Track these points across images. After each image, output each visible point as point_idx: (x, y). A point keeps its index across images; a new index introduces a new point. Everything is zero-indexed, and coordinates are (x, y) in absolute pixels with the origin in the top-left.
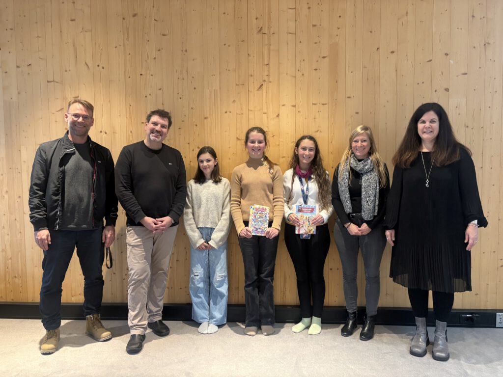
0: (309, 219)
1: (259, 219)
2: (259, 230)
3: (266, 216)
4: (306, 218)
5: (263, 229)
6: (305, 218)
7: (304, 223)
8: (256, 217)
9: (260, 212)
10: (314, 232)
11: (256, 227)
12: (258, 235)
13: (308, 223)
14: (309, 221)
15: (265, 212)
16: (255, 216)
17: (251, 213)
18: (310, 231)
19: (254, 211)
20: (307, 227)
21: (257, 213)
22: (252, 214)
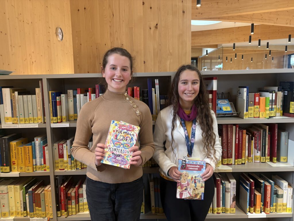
0: (195, 180)
1: (122, 142)
2: (118, 158)
3: (132, 138)
4: (192, 178)
5: (125, 157)
6: (190, 178)
7: (188, 184)
8: (118, 138)
9: (125, 131)
10: (201, 196)
11: (115, 152)
12: (116, 165)
13: (193, 185)
14: (195, 183)
15: (133, 133)
16: (116, 136)
17: (111, 130)
18: (196, 195)
19: (117, 128)
20: (192, 190)
21: (121, 132)
22: (112, 133)
